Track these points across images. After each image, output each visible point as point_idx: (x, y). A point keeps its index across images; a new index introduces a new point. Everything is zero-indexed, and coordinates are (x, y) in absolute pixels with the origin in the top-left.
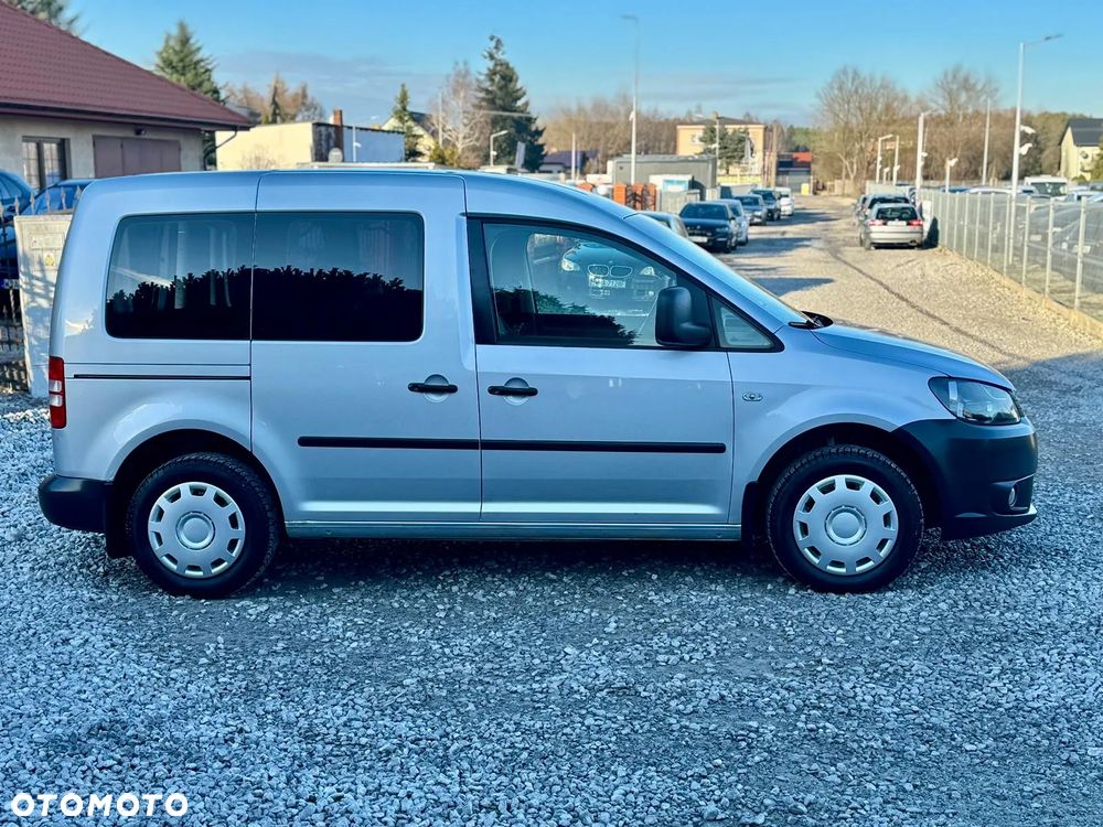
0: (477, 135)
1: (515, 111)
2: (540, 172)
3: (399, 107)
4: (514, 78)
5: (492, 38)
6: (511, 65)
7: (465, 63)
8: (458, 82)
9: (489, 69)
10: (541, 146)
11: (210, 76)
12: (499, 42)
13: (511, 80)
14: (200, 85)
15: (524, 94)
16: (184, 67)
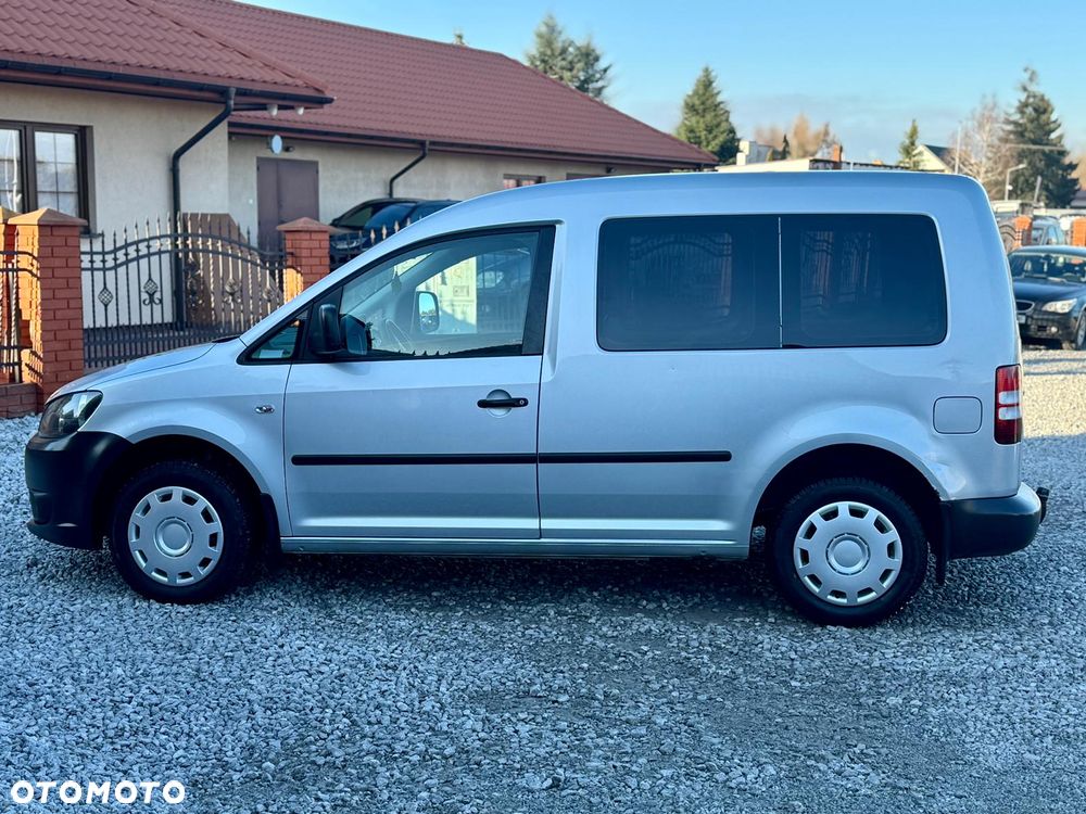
0: (1000, 170)
1: (1047, 144)
2: (1072, 208)
3: (907, 142)
4: (1050, 109)
5: (1026, 70)
6: (1046, 98)
7: (994, 96)
8: (983, 115)
9: (1020, 101)
10: (1075, 181)
11: (728, 117)
12: (1033, 73)
13: (1045, 111)
14: (718, 125)
15: (1059, 125)
16: (704, 110)
